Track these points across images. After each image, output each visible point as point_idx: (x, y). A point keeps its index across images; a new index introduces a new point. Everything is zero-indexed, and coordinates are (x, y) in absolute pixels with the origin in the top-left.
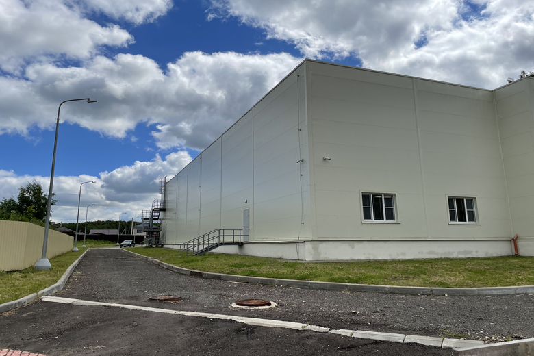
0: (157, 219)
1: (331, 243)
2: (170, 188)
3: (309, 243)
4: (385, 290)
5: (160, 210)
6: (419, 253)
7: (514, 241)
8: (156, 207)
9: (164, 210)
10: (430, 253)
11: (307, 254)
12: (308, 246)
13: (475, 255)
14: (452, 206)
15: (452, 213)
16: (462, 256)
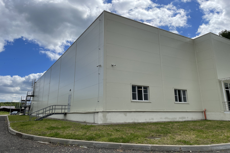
0: (29, 101)
1: (114, 113)
2: (37, 85)
3: (101, 113)
4: (148, 148)
5: (31, 96)
6: (160, 118)
7: (204, 112)
8: (29, 95)
9: (33, 96)
10: (166, 118)
11: (99, 120)
12: (100, 115)
13: (186, 119)
14: (176, 94)
15: (176, 97)
16: (181, 120)
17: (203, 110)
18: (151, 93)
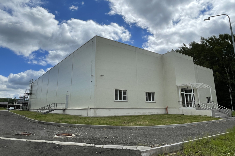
0: (27, 98)
2: (34, 85)
3: (93, 109)
4: (120, 128)
5: (29, 94)
6: (134, 113)
8: (27, 93)
9: (31, 94)
11: (91, 114)
12: (92, 111)
13: (153, 114)
14: (146, 95)
15: (147, 98)
16: (149, 114)
17: (166, 107)
18: (128, 95)
